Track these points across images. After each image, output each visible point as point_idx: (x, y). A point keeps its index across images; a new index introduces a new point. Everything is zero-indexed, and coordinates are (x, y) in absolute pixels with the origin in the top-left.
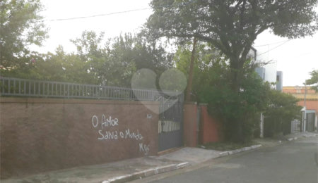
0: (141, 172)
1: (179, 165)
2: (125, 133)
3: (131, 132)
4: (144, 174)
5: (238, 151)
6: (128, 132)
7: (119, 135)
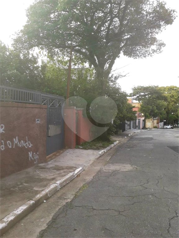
0: (44, 193)
1: (76, 172)
2: (12, 142)
3: (19, 141)
4: (47, 194)
5: (108, 148)
6: (16, 141)
7: (6, 145)
